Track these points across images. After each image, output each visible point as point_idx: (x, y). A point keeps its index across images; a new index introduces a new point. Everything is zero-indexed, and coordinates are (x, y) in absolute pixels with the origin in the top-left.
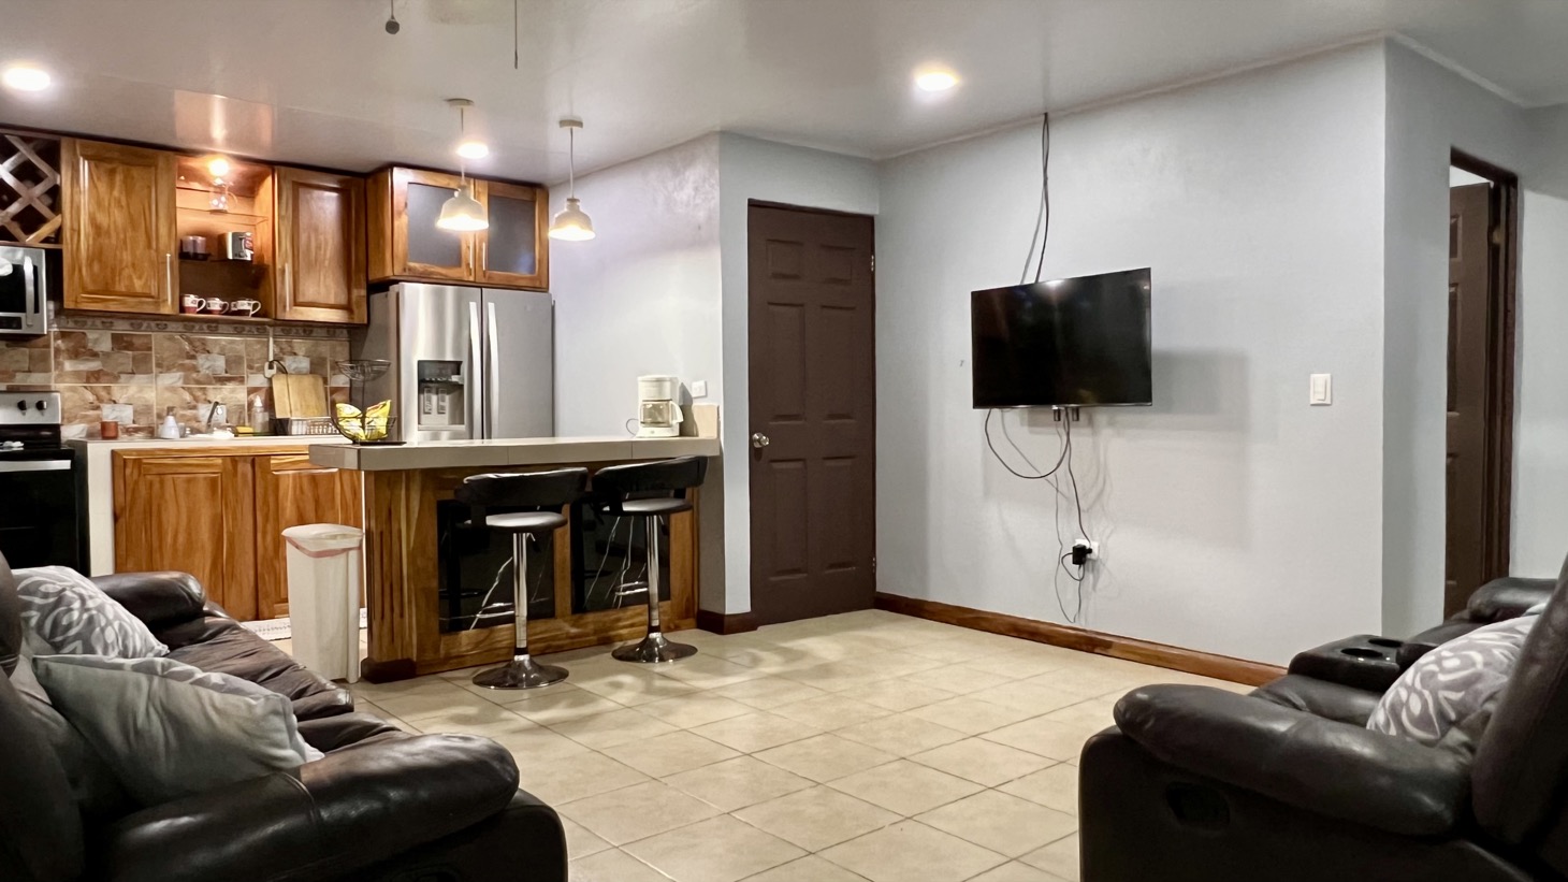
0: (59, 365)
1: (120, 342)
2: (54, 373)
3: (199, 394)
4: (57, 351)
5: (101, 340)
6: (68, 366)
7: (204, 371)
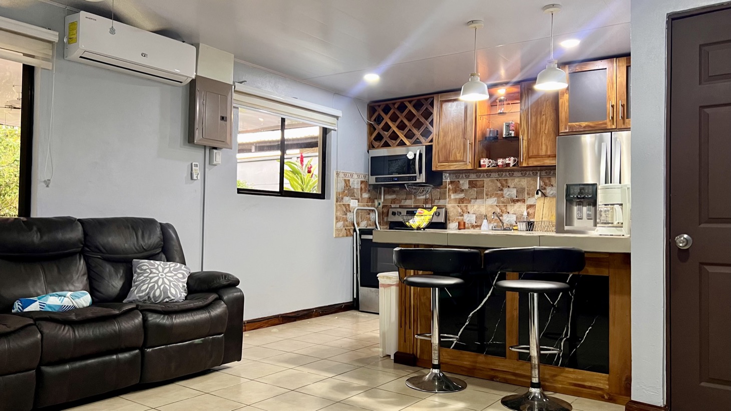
0: (449, 196)
1: (472, 184)
2: (447, 200)
3: (504, 209)
4: (449, 189)
5: (464, 184)
6: (453, 196)
7: (506, 196)
